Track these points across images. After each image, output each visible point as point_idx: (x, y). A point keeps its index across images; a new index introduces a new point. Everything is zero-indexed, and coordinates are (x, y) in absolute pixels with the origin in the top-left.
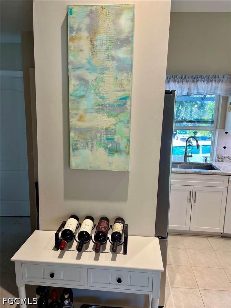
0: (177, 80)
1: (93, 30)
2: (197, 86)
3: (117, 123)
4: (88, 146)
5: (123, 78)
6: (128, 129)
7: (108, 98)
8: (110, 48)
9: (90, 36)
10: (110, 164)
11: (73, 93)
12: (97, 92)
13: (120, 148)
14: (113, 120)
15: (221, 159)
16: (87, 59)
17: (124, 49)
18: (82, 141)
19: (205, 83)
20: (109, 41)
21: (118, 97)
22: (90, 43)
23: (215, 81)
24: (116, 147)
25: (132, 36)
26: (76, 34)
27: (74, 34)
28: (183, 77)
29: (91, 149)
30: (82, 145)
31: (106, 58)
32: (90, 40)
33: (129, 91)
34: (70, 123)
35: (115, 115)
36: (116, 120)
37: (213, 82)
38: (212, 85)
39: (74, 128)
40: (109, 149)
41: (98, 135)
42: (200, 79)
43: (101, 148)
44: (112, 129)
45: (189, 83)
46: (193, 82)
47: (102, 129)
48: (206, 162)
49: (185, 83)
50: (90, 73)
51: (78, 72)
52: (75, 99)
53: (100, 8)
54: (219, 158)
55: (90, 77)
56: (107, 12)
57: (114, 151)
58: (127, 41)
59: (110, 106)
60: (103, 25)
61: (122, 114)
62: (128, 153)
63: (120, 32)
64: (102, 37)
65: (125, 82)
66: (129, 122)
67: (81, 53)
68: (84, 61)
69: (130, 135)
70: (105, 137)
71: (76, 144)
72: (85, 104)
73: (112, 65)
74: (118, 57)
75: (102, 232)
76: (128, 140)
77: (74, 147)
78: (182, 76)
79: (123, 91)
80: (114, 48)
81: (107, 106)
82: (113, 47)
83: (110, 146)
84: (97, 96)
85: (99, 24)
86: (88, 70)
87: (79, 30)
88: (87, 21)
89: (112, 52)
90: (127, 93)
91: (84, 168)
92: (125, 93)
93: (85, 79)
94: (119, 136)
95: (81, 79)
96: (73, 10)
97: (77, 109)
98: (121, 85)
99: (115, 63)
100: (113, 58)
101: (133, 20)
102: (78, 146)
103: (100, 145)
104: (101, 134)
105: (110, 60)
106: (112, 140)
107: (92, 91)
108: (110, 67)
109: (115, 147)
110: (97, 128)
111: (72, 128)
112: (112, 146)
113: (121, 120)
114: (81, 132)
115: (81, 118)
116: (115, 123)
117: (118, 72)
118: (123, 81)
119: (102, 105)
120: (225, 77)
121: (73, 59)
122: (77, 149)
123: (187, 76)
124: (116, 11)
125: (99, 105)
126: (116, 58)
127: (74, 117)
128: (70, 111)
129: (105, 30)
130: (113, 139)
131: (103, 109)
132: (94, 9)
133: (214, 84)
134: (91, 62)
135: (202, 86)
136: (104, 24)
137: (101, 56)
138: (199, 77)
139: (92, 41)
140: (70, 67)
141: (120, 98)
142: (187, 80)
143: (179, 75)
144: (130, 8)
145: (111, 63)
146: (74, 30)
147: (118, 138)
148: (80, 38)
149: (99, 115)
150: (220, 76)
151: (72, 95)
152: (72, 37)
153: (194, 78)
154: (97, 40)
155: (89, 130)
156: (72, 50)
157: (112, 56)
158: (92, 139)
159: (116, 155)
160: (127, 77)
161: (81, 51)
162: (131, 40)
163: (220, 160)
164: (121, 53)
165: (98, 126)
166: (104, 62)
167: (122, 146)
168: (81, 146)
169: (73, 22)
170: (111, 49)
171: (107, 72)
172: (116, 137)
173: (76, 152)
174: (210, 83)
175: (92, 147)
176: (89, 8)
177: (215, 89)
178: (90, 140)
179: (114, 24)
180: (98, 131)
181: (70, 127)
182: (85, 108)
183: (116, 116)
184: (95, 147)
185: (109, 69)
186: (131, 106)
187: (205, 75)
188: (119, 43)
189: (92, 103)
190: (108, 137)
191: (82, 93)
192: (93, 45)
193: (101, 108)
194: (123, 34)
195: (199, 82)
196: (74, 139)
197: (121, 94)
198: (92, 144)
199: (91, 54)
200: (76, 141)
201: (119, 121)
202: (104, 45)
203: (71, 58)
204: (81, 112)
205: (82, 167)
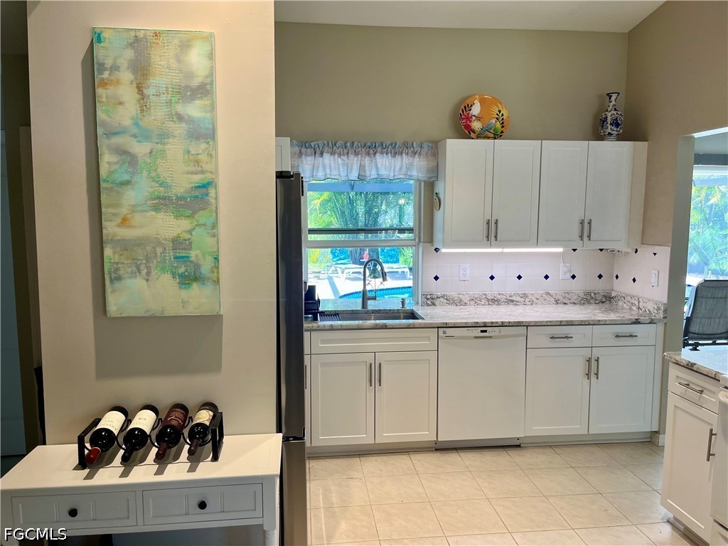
0: (338, 151)
1: (141, 70)
2: (376, 162)
3: (194, 229)
4: (140, 273)
5: (200, 152)
6: (215, 239)
7: (175, 184)
8: (173, 101)
9: (136, 79)
10: (184, 303)
11: (108, 176)
12: (154, 174)
13: (201, 273)
14: (185, 224)
15: (431, 300)
16: (132, 118)
17: (198, 102)
18: (128, 264)
19: (390, 158)
20: (171, 89)
21: (191, 183)
22: (136, 91)
23: (408, 154)
24: (195, 271)
25: (212, 83)
26: (110, 74)
27: (106, 75)
28: (348, 144)
29: (146, 278)
30: (129, 270)
31: (167, 117)
32: (136, 85)
33: (211, 172)
34: (104, 231)
35: (188, 215)
36: (191, 223)
37: (404, 154)
38: (402, 161)
39: (111, 240)
40: (181, 276)
41: (159, 250)
42: (379, 149)
43: (166, 275)
44: (185, 240)
45: (360, 156)
46: (368, 154)
47: (165, 239)
48: (403, 307)
49: (352, 156)
50: (139, 142)
51: (116, 140)
52: (112, 187)
53: (152, 34)
54: (428, 299)
55: (140, 149)
56: (165, 42)
57: (190, 277)
58: (203, 90)
59: (178, 198)
60: (159, 63)
61: (201, 212)
62: (217, 282)
63: (190, 75)
64: (159, 81)
65: (204, 157)
66: (214, 226)
67: (120, 107)
68: (127, 122)
69: (218, 249)
70: (171, 254)
71: (117, 270)
72: (131, 197)
73: (180, 129)
74: (189, 116)
75: (172, 427)
76: (215, 258)
77: (113, 275)
78: (346, 143)
79: (200, 173)
80: (180, 101)
81: (174, 198)
82: (179, 99)
83: (182, 270)
84: (153, 181)
85: (152, 60)
86: (135, 136)
87: (115, 68)
88: (130, 54)
89: (177, 107)
90: (208, 176)
91: (133, 314)
92: (203, 176)
93: (129, 153)
94: (198, 252)
95: (122, 152)
96: (103, 35)
97: (117, 205)
98: (197, 162)
99: (184, 125)
100: (180, 118)
101: (211, 56)
102: (121, 272)
103: (163, 270)
104: (165, 249)
105: (175, 122)
106: (185, 259)
107: (145, 173)
108: (175, 132)
109: (192, 271)
110: (156, 238)
111: (107, 239)
112: (187, 271)
113: (200, 223)
114: (126, 246)
115: (125, 222)
116: (189, 228)
117: (191, 141)
118: (200, 157)
119: (165, 198)
120: (425, 146)
121: (106, 118)
122: (119, 278)
123: (355, 143)
124: (180, 41)
125: (159, 198)
126: (186, 117)
127: (111, 221)
128: (103, 210)
129: (163, 70)
130: (188, 257)
131: (166, 205)
132: (142, 36)
133: (406, 159)
134: (140, 123)
135: (384, 163)
136: (161, 60)
137: (158, 113)
138: (377, 144)
139: (140, 89)
140: (100, 131)
141: (196, 185)
142: (355, 151)
143: (341, 142)
144: (206, 38)
145: (177, 125)
146: (106, 69)
147: (197, 256)
148: (118, 82)
149: (161, 215)
150: (414, 143)
151: (105, 181)
152: (103, 79)
153: (370, 148)
154: (149, 86)
155: (140, 242)
156: (103, 102)
157: (179, 115)
158: (148, 259)
159: (195, 285)
160: (206, 149)
161: (121, 103)
162: (209, 89)
163: (429, 302)
164: (194, 110)
165: (157, 234)
166: (164, 123)
167: (206, 268)
168: (127, 273)
169: (104, 56)
170: (176, 102)
171: (170, 140)
172: (193, 254)
173: (117, 285)
174: (398, 158)
175: (148, 273)
176: (133, 34)
177: (408, 169)
178: (144, 262)
179: (179, 61)
180: (158, 243)
181: (104, 238)
182: (132, 204)
183: (191, 216)
184: (154, 273)
185: (174, 137)
186: (216, 198)
187: (388, 143)
188: (189, 93)
189: (147, 194)
190: (177, 255)
191: (126, 177)
192: (142, 94)
193: (162, 202)
194: (196, 79)
195: (378, 155)
196: (112, 261)
197: (197, 179)
198: (148, 268)
199: (139, 109)
200: (117, 263)
201: (196, 225)
202: (162, 95)
203: (101, 115)
204: (124, 211)
205: (131, 311)
